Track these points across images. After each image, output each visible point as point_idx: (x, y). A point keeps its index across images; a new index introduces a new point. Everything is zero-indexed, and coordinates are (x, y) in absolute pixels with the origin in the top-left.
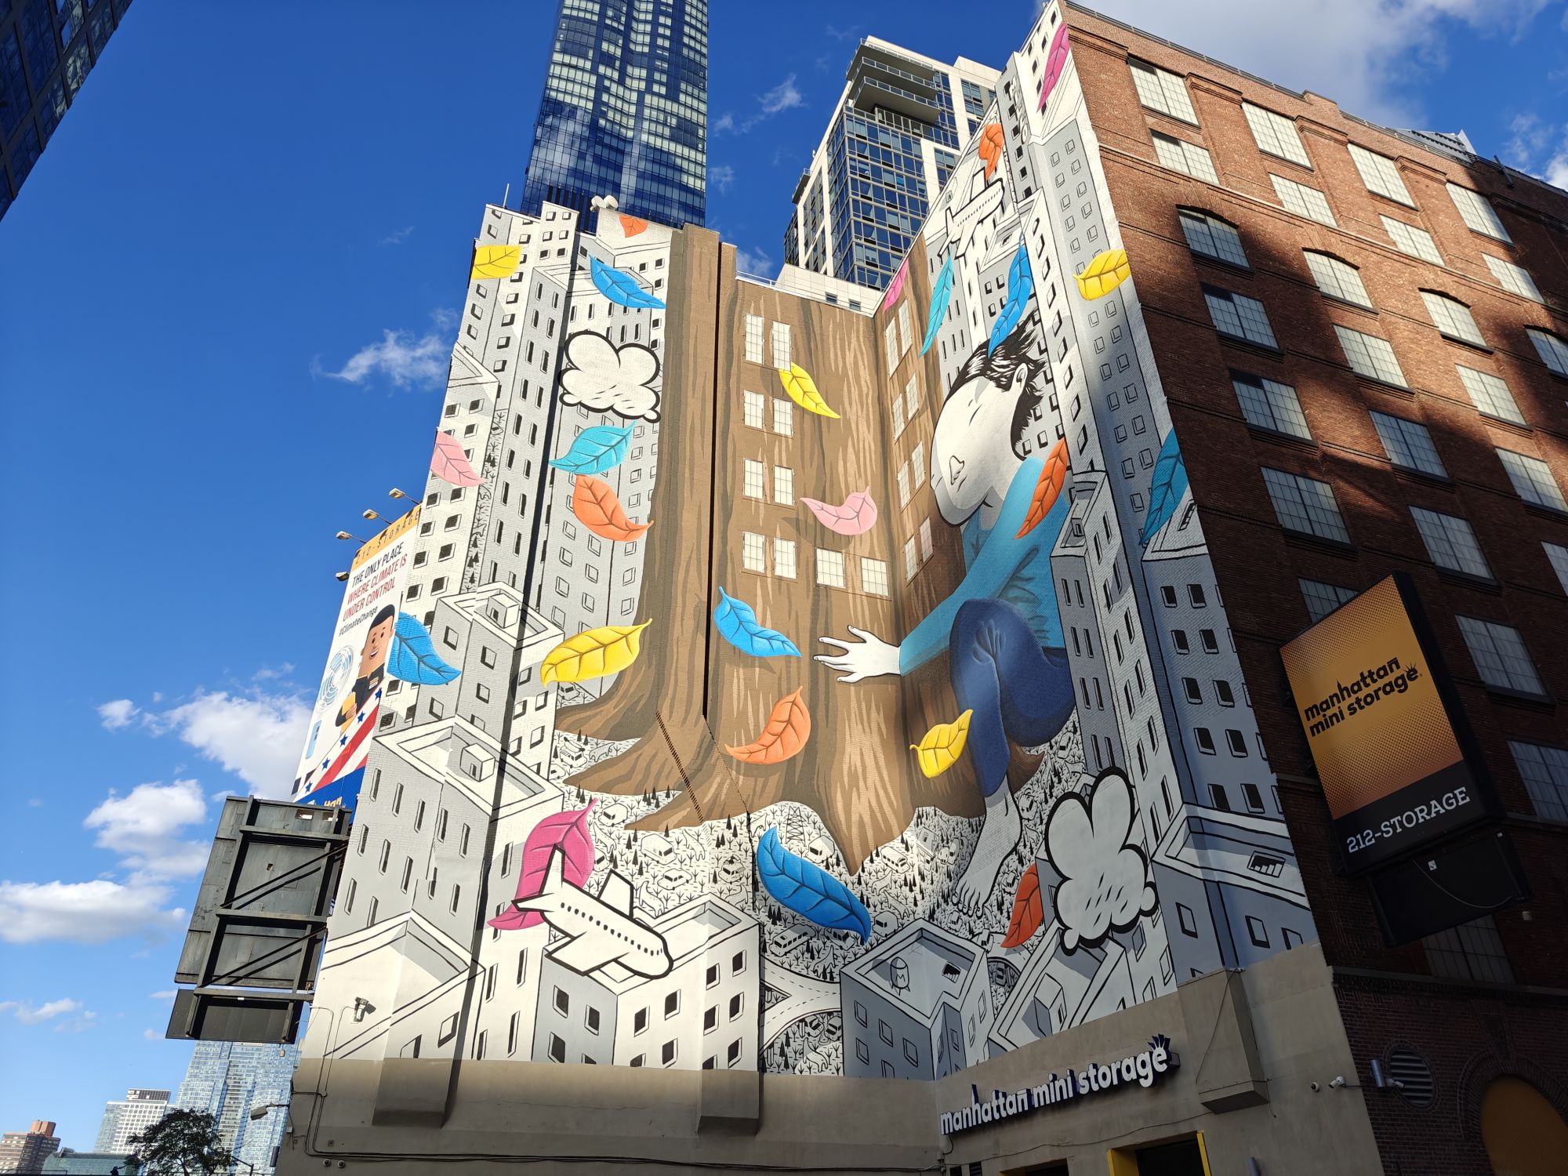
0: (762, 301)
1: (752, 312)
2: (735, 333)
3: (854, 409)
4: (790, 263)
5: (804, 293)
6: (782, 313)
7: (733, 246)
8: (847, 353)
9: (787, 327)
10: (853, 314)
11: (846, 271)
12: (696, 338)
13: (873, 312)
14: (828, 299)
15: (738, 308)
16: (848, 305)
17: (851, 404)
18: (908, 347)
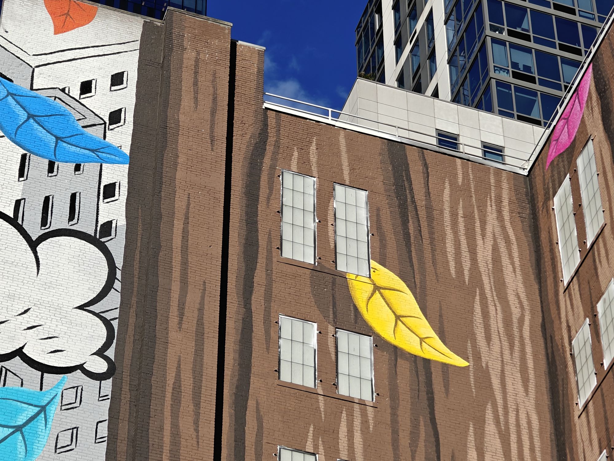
0: (313, 147)
1: (294, 166)
2: (261, 207)
3: (496, 348)
4: (366, 77)
5: (393, 130)
6: (352, 170)
7: (258, 47)
8: (480, 242)
9: (363, 195)
10: (489, 168)
11: (474, 90)
12: (187, 218)
13: (528, 166)
14: (440, 142)
15: (267, 161)
16: (479, 153)
17: (488, 338)
18: (597, 230)
